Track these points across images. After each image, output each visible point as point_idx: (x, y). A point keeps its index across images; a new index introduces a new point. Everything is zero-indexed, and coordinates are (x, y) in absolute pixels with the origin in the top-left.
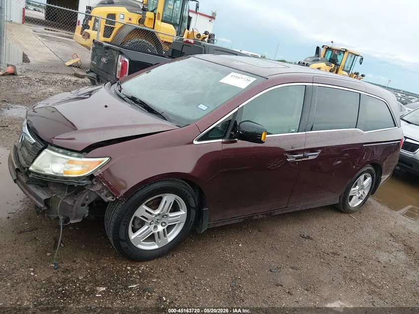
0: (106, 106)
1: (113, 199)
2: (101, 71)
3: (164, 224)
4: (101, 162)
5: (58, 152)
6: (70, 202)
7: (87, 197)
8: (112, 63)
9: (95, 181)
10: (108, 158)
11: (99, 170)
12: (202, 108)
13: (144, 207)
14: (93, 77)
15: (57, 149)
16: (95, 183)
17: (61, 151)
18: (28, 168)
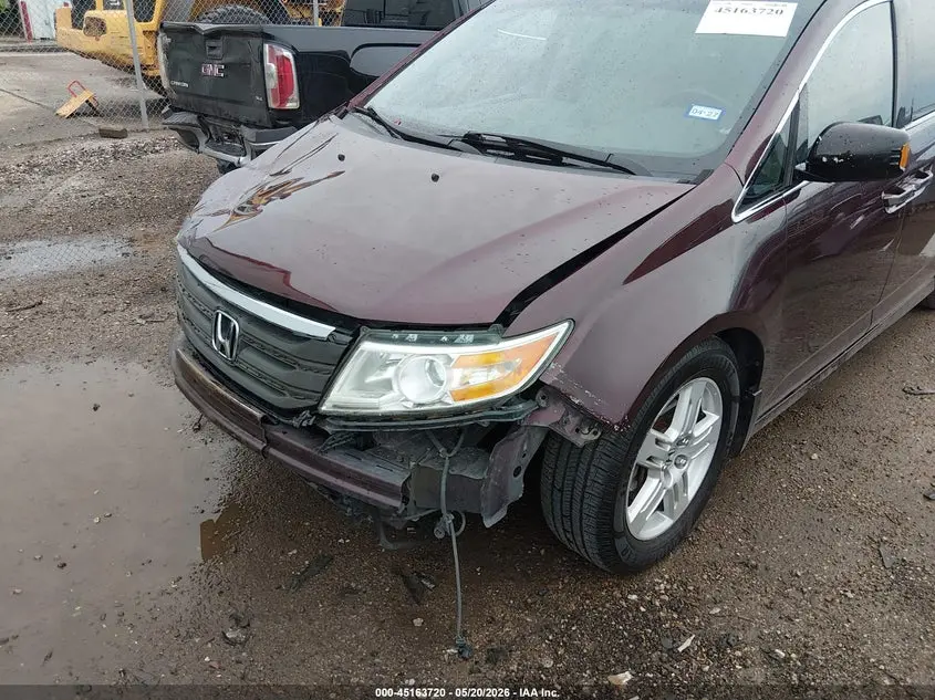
0: (435, 178)
1: (595, 433)
2: (210, 102)
3: (683, 461)
4: (550, 340)
5: (403, 341)
6: (472, 472)
7: (525, 448)
8: (245, 71)
9: (543, 398)
10: (566, 325)
11: (552, 366)
12: (703, 115)
13: (653, 433)
14: (189, 124)
15: (396, 336)
16: (543, 403)
17: (414, 336)
18: (314, 409)
